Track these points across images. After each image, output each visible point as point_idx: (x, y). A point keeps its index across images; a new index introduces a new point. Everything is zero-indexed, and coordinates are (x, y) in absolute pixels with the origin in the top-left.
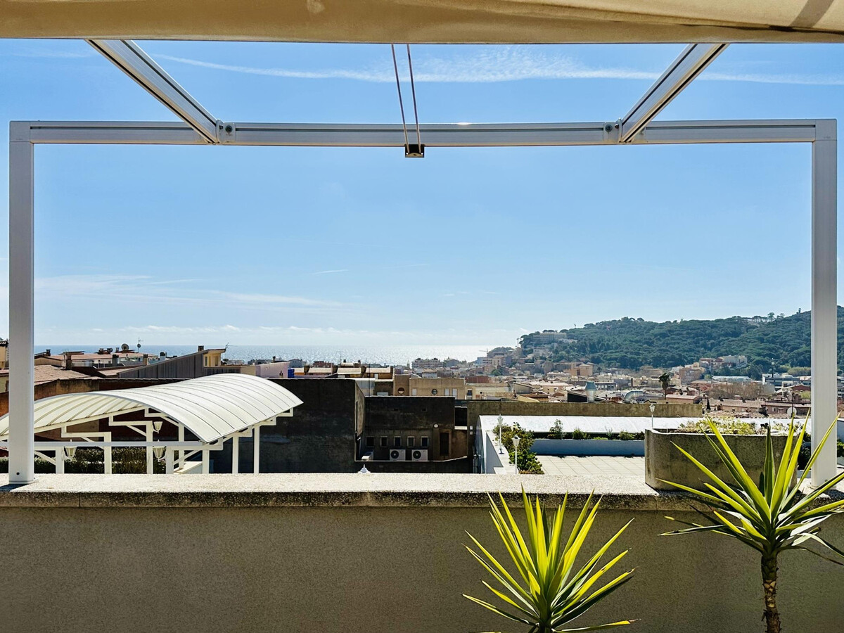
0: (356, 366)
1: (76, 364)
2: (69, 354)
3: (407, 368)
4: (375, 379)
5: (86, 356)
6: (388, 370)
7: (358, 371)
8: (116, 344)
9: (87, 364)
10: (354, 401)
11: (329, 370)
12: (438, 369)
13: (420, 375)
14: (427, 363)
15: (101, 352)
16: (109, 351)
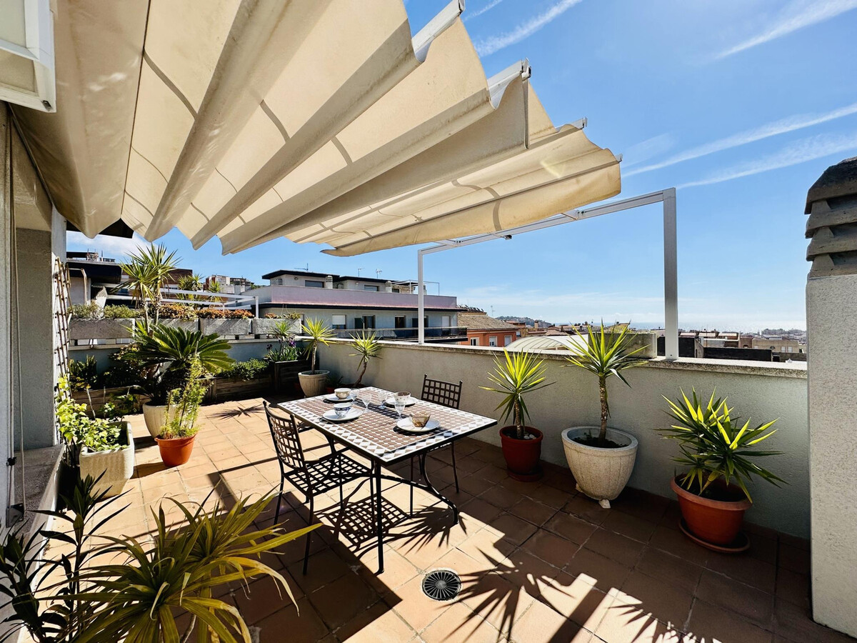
0: (712, 332)
1: (565, 330)
2: (562, 326)
3: (758, 334)
4: (726, 340)
5: (570, 326)
6: (735, 335)
7: (714, 335)
8: (582, 322)
9: (570, 330)
10: (694, 348)
11: (694, 334)
12: (783, 335)
13: (768, 338)
14: (774, 332)
15: (576, 325)
16: (579, 324)
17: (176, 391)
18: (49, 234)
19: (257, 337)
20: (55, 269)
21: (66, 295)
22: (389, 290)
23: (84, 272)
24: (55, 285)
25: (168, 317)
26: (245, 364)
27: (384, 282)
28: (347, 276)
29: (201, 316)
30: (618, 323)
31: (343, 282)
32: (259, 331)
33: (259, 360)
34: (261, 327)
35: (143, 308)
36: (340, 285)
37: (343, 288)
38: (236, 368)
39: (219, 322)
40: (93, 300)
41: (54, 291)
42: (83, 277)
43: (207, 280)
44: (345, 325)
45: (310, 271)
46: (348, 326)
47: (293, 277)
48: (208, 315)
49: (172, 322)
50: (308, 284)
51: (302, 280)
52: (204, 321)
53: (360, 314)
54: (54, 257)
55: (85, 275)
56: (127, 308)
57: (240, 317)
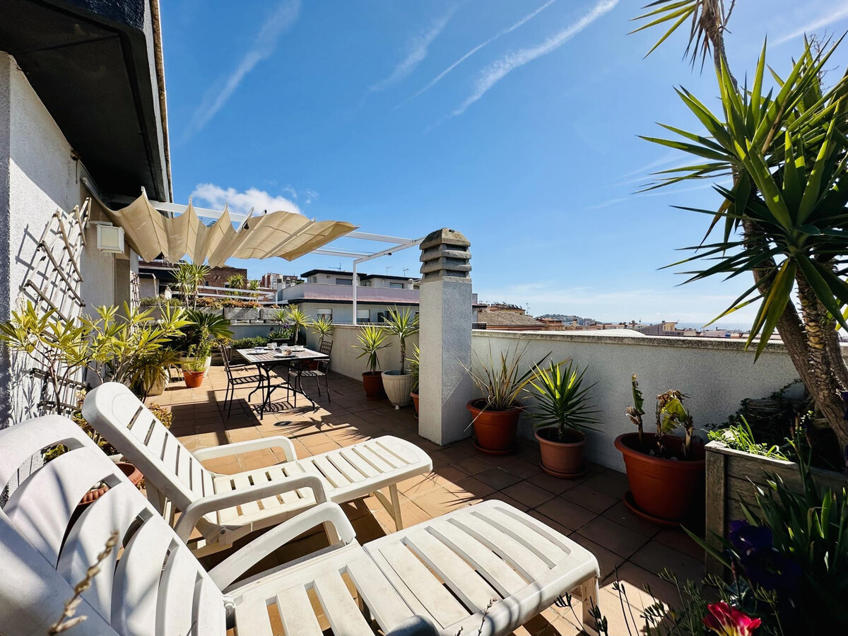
17: (194, 346)
18: (129, 261)
19: (265, 321)
20: (132, 277)
21: (138, 291)
22: (411, 287)
23: (153, 275)
24: (131, 286)
25: (203, 306)
26: (251, 339)
27: (407, 279)
28: (374, 274)
29: (225, 306)
30: (663, 322)
31: (371, 280)
32: (265, 317)
33: (263, 338)
34: (267, 315)
35: (184, 299)
36: (368, 283)
37: (370, 285)
38: (245, 342)
39: (237, 310)
40: (161, 295)
41: (131, 289)
42: (153, 278)
43: (264, 277)
44: (369, 319)
45: (342, 270)
46: (371, 320)
47: (325, 275)
48: (229, 306)
49: (205, 310)
50: (339, 282)
51: (334, 278)
52: (227, 309)
53: (382, 309)
54: (131, 272)
55: (155, 277)
56: (177, 300)
57: (252, 307)
